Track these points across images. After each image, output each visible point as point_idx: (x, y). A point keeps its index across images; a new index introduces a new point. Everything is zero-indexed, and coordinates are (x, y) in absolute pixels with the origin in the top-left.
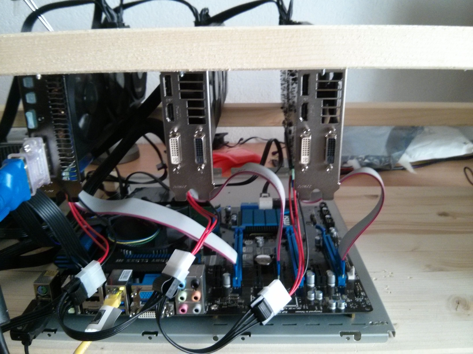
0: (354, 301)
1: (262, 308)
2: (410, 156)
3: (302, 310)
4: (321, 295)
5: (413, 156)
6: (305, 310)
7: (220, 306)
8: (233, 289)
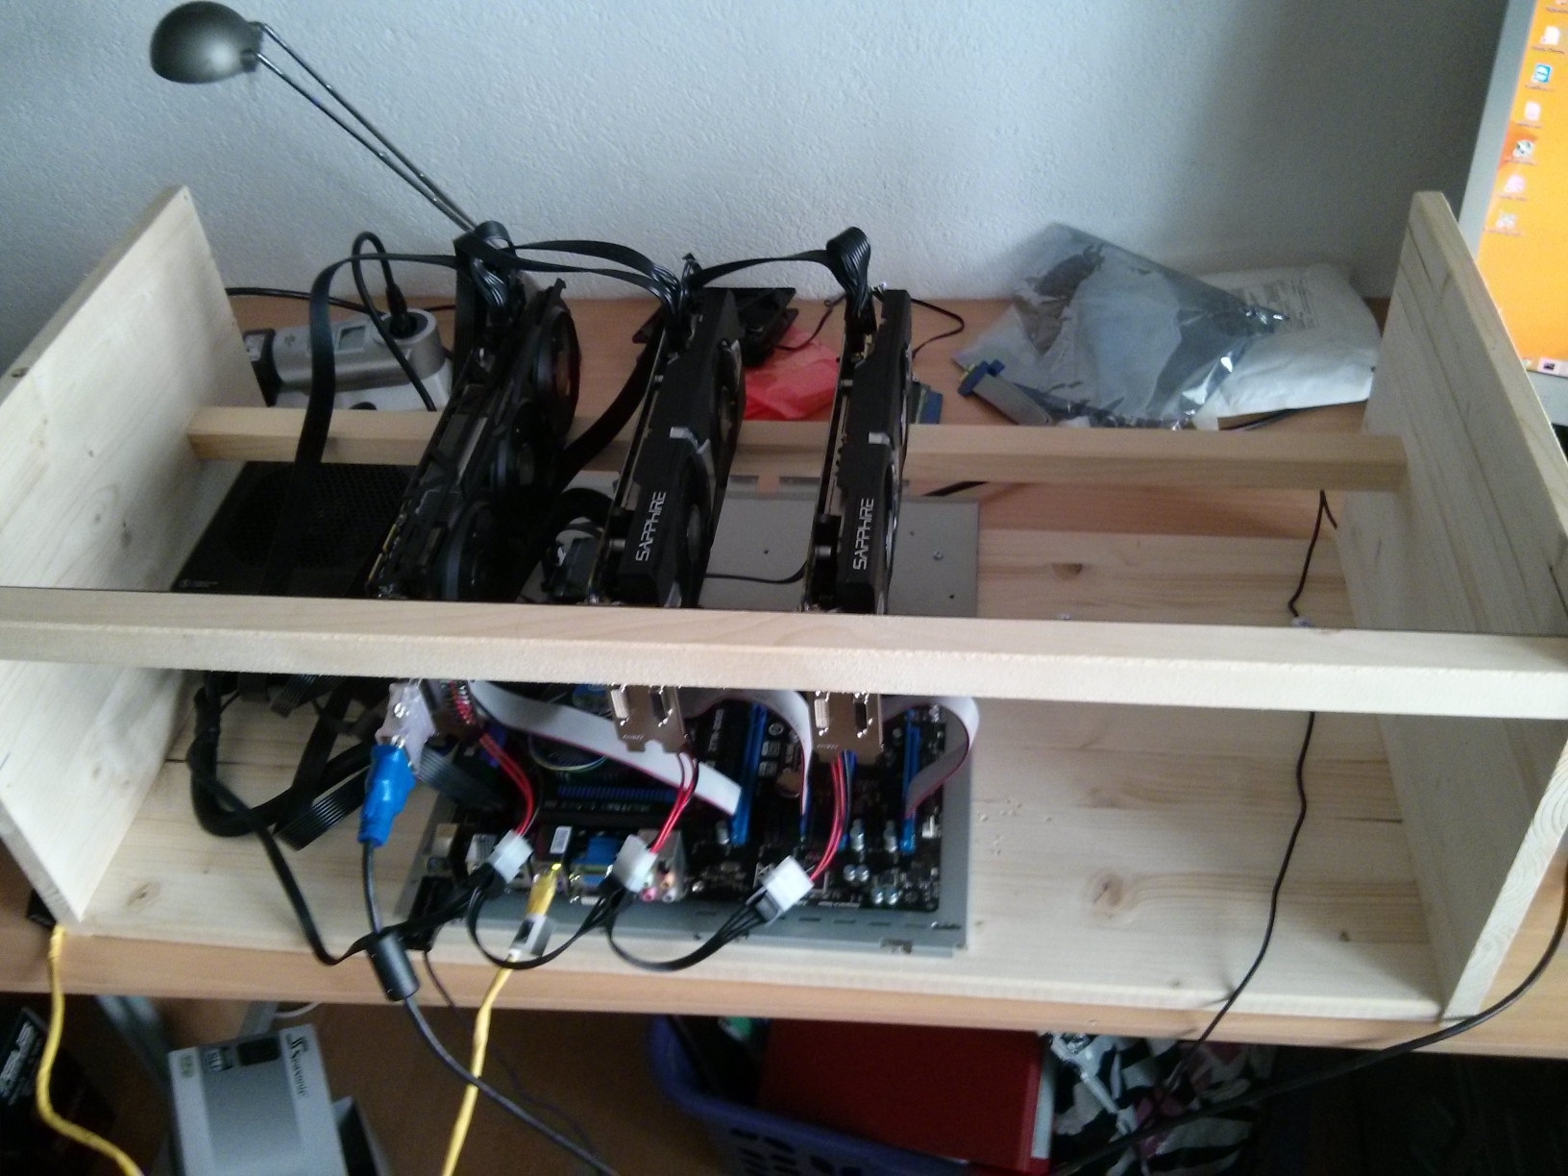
0: (915, 889)
1: (763, 905)
2: (1228, 400)
3: (829, 900)
4: (866, 873)
5: (1233, 400)
6: (835, 900)
7: (707, 883)
8: (733, 847)
